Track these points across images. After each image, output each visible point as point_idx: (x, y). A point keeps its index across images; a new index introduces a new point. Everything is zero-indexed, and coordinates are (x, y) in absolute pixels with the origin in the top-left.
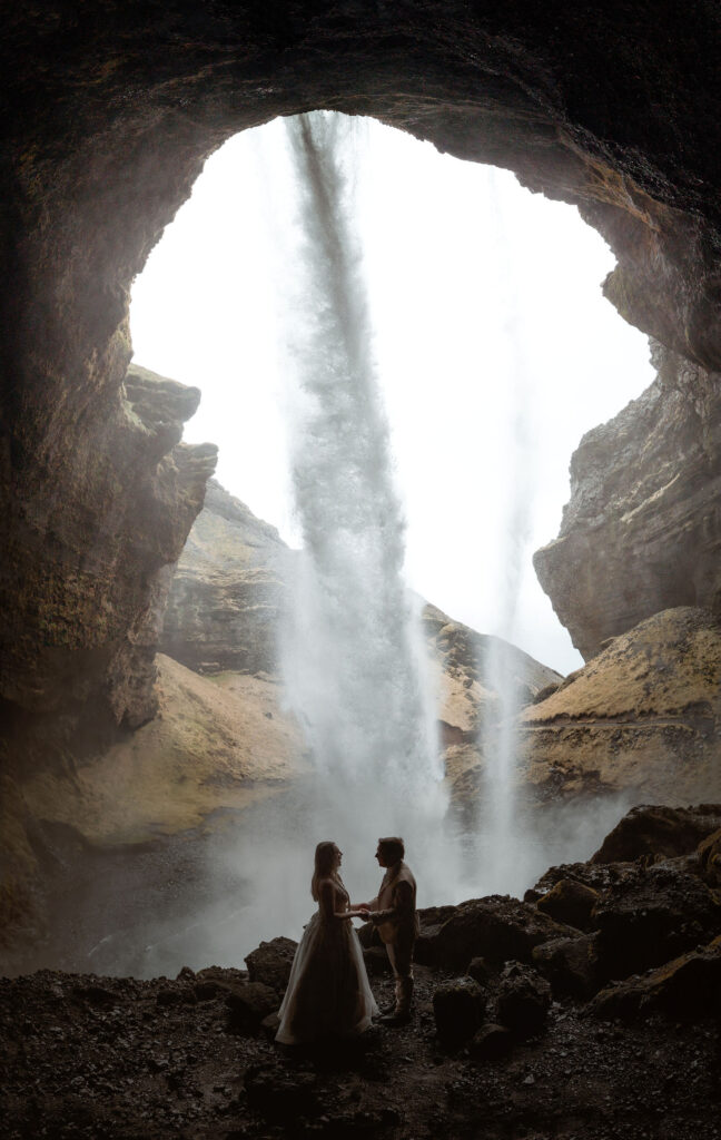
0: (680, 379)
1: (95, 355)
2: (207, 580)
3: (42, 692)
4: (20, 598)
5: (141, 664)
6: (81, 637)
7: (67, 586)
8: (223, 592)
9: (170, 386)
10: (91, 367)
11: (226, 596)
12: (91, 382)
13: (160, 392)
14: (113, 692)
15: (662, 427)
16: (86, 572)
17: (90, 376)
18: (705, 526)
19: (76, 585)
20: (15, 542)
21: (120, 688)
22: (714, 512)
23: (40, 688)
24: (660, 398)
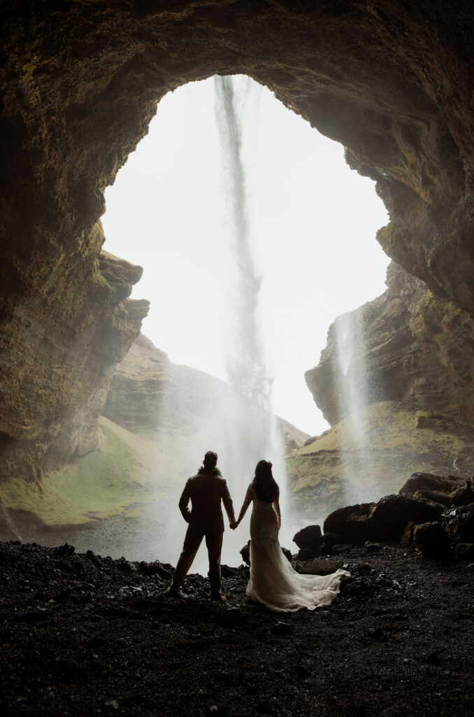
0: (402, 292)
1: (83, 236)
2: (131, 377)
3: (28, 428)
4: (20, 373)
5: (91, 419)
6: (60, 399)
7: (55, 370)
8: (140, 384)
9: (125, 264)
10: (81, 242)
11: (142, 386)
12: (80, 252)
13: (118, 266)
14: (72, 433)
15: (385, 316)
16: (67, 363)
17: (80, 248)
18: (404, 365)
19: (60, 370)
20: (22, 340)
21: (77, 431)
22: (411, 358)
23: (26, 426)
24: (386, 302)
